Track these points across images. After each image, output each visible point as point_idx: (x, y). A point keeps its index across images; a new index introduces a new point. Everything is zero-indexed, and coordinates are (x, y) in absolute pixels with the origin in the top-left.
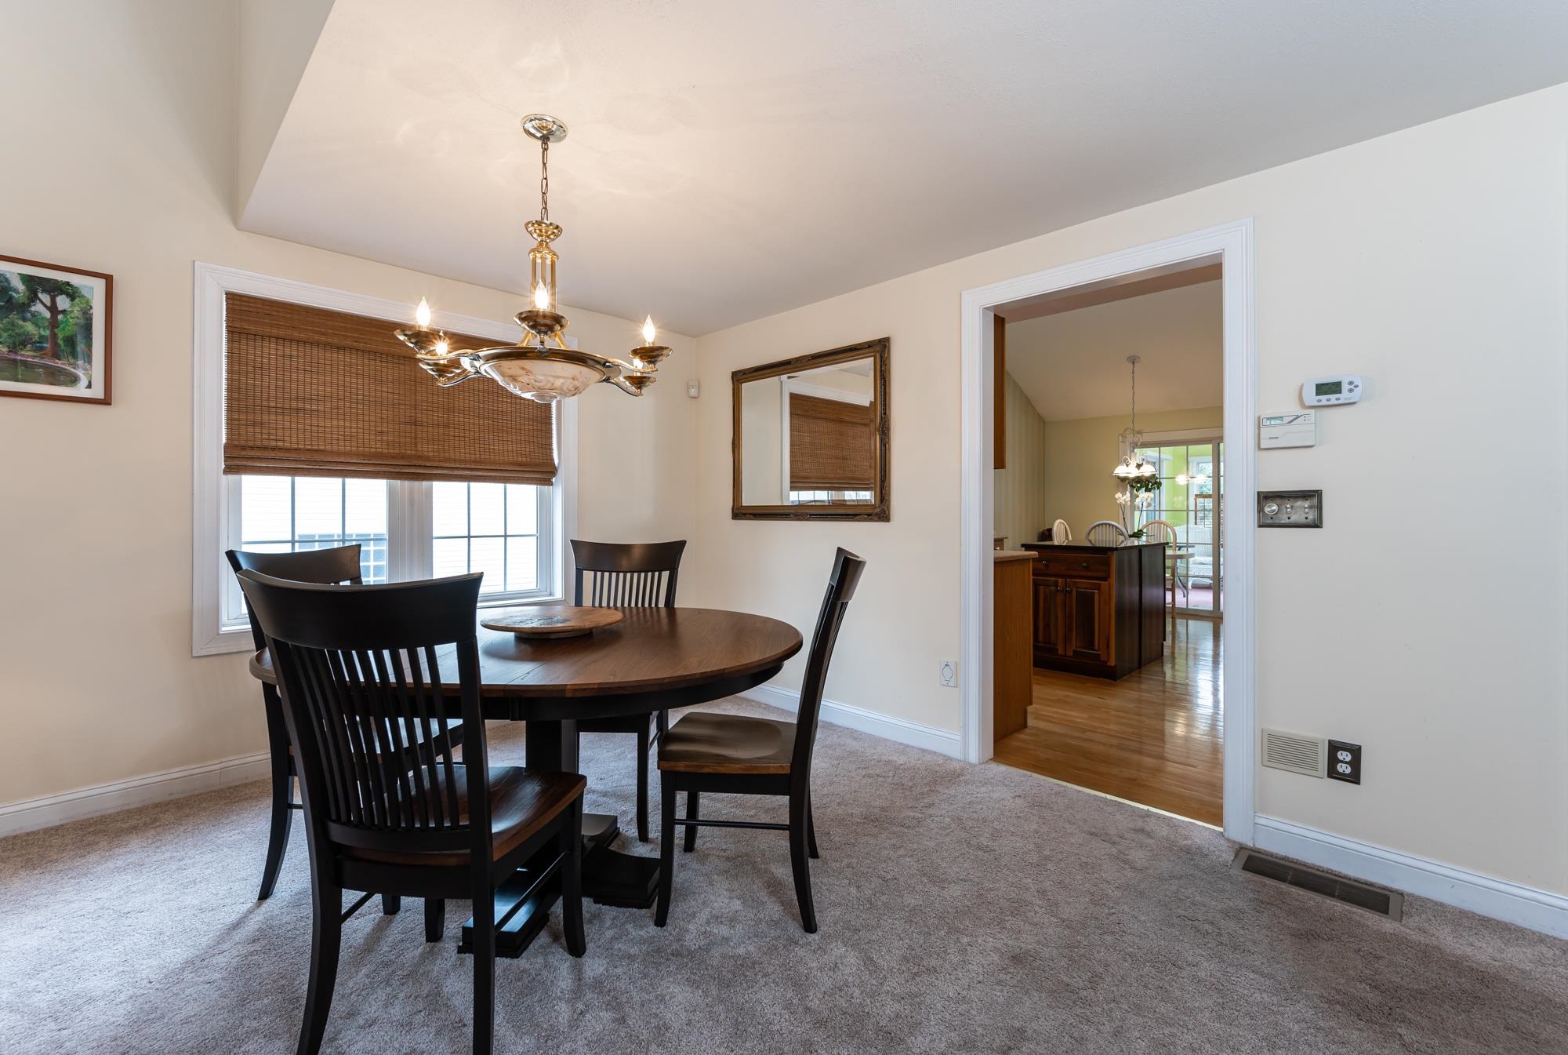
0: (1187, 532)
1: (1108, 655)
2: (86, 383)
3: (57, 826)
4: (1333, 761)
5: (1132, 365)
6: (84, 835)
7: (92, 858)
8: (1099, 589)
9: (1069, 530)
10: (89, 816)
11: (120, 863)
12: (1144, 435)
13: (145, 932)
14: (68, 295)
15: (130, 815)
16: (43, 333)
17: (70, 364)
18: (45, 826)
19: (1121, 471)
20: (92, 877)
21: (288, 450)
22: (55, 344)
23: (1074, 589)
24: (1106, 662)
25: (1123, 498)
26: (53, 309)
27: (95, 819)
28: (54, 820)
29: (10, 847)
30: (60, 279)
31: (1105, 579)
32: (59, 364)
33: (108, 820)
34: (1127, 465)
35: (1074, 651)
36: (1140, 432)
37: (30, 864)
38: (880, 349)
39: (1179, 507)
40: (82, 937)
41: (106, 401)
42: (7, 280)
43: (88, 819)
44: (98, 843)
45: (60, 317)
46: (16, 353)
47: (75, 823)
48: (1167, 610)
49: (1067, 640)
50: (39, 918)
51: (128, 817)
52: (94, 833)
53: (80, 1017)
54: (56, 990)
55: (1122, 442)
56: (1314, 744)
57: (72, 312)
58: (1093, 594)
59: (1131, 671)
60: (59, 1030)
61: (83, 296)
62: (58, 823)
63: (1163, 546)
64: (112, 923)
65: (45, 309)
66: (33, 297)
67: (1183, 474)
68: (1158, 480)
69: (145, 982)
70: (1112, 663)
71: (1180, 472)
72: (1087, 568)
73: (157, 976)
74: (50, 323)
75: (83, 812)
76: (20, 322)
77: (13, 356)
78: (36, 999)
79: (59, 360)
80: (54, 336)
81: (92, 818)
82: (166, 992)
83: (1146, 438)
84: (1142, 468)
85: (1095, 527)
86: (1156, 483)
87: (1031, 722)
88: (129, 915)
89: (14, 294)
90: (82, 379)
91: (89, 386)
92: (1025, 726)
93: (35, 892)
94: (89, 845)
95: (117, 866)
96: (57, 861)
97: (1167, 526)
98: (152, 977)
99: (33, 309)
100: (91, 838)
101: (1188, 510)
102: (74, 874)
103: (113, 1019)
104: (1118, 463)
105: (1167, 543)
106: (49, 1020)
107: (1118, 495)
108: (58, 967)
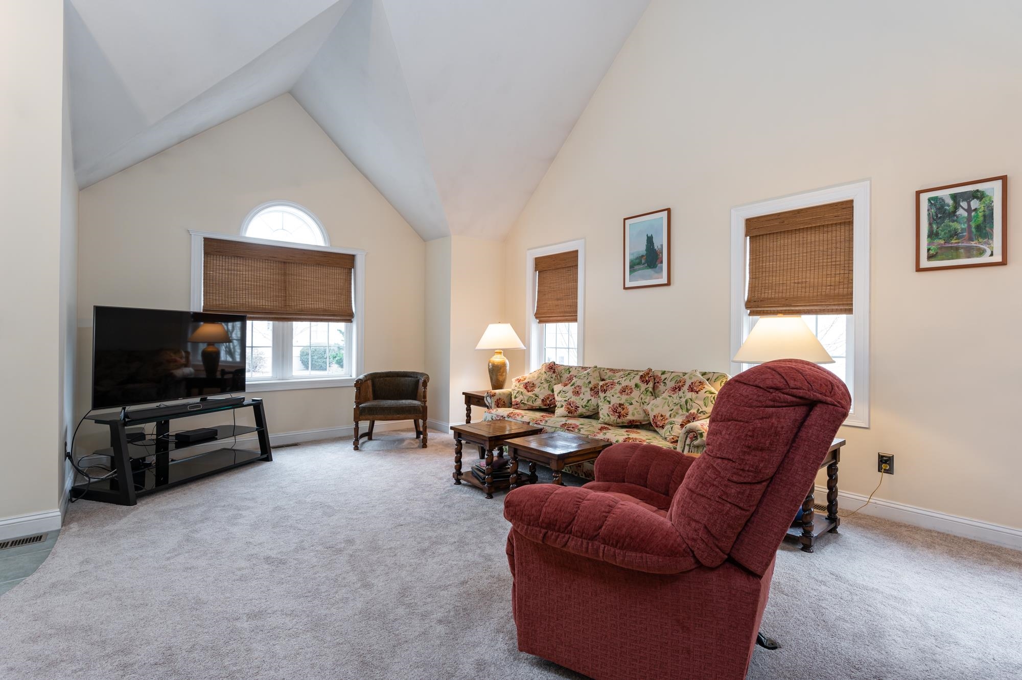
2: (990, 253)
3: (972, 540)
6: (986, 553)
7: (986, 568)
10: (993, 543)
11: (1001, 580)
13: (1002, 629)
14: (977, 198)
15: (1019, 555)
16: (963, 227)
17: (979, 243)
18: (966, 537)
20: (982, 579)
22: (970, 232)
26: (969, 210)
27: (995, 547)
28: (971, 536)
29: (944, 539)
30: (972, 190)
32: (973, 244)
33: (1003, 551)
37: (951, 553)
40: (964, 608)
41: (1004, 263)
42: (943, 200)
43: (991, 545)
44: (992, 561)
45: (973, 214)
46: (949, 243)
47: (982, 543)
50: (946, 584)
51: (1018, 555)
52: (992, 554)
53: (948, 648)
54: (941, 625)
57: (981, 208)
60: (936, 646)
61: (988, 196)
62: (973, 539)
64: (984, 611)
65: (964, 211)
66: (957, 206)
69: (991, 657)
73: (999, 659)
74: (967, 219)
75: (990, 539)
76: (951, 224)
77: (947, 245)
78: (931, 623)
79: (973, 241)
80: (969, 227)
81: (994, 545)
82: (1002, 672)
88: (995, 613)
89: (947, 208)
90: (987, 251)
91: (992, 255)
93: (949, 569)
94: (986, 559)
95: (999, 580)
96: (965, 559)
98: (996, 657)
99: (958, 213)
100: (989, 557)
102: (972, 571)
103: (965, 663)
106: (933, 637)
108: (946, 615)
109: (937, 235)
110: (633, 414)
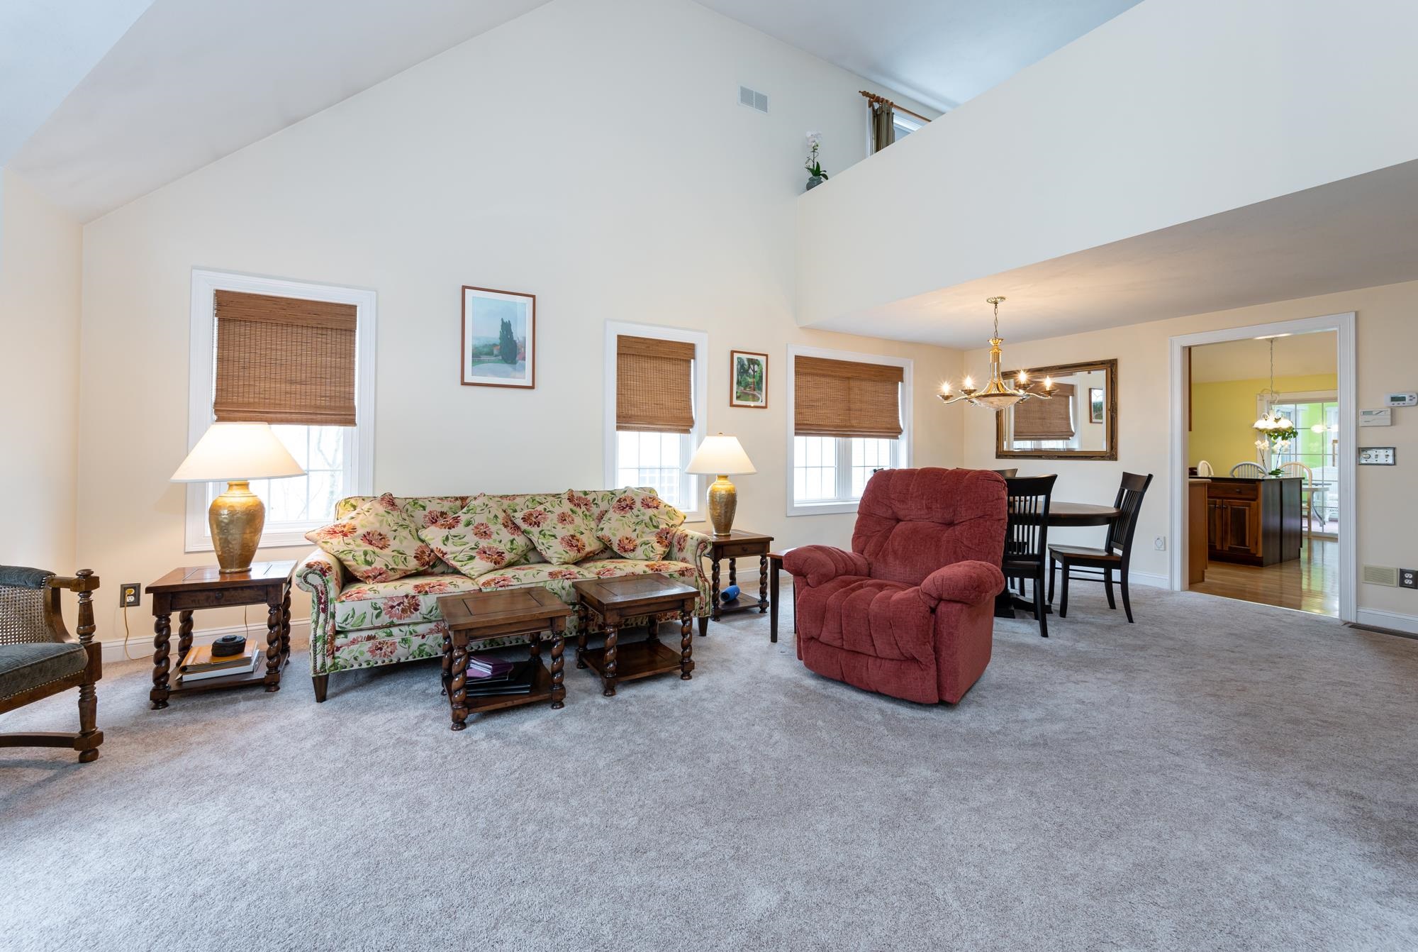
0: (1323, 472)
1: (1257, 549)
4: (1402, 578)
5: (1270, 343)
8: (1249, 506)
9: (1211, 468)
12: (1281, 394)
14: (757, 364)
17: (757, 393)
19: (1261, 424)
21: (810, 425)
22: (754, 385)
23: (1229, 507)
24: (1255, 554)
25: (1263, 444)
26: (754, 371)
30: (755, 358)
31: (1254, 500)
32: (754, 393)
34: (1266, 420)
35: (1229, 548)
36: (1277, 393)
38: (1111, 366)
39: (1315, 451)
41: (766, 408)
45: (755, 374)
46: (744, 390)
48: (1303, 533)
49: (1223, 540)
55: (1260, 400)
56: (1391, 571)
57: (758, 371)
58: (1245, 509)
59: (1274, 564)
61: (761, 364)
63: (1299, 481)
66: (750, 367)
67: (1319, 424)
68: (1294, 431)
70: (1260, 555)
71: (1317, 423)
72: (1240, 493)
74: (753, 377)
76: (746, 377)
79: (754, 391)
80: (753, 381)
83: (1282, 397)
84: (1279, 422)
85: (1238, 466)
86: (1292, 432)
87: (1206, 580)
89: (746, 367)
90: (760, 399)
91: (761, 402)
92: (1203, 581)
97: (1303, 467)
99: (750, 371)
101: (1323, 454)
104: (1257, 418)
105: (1304, 478)
107: (1258, 442)
109: (741, 383)
110: (590, 545)
